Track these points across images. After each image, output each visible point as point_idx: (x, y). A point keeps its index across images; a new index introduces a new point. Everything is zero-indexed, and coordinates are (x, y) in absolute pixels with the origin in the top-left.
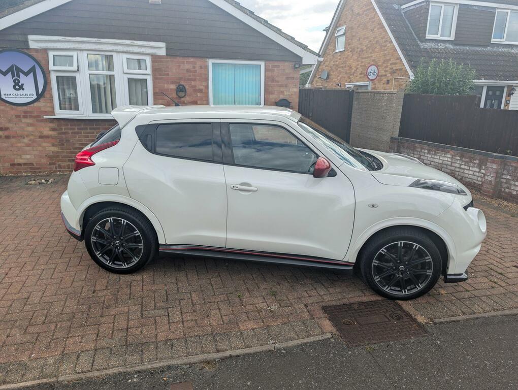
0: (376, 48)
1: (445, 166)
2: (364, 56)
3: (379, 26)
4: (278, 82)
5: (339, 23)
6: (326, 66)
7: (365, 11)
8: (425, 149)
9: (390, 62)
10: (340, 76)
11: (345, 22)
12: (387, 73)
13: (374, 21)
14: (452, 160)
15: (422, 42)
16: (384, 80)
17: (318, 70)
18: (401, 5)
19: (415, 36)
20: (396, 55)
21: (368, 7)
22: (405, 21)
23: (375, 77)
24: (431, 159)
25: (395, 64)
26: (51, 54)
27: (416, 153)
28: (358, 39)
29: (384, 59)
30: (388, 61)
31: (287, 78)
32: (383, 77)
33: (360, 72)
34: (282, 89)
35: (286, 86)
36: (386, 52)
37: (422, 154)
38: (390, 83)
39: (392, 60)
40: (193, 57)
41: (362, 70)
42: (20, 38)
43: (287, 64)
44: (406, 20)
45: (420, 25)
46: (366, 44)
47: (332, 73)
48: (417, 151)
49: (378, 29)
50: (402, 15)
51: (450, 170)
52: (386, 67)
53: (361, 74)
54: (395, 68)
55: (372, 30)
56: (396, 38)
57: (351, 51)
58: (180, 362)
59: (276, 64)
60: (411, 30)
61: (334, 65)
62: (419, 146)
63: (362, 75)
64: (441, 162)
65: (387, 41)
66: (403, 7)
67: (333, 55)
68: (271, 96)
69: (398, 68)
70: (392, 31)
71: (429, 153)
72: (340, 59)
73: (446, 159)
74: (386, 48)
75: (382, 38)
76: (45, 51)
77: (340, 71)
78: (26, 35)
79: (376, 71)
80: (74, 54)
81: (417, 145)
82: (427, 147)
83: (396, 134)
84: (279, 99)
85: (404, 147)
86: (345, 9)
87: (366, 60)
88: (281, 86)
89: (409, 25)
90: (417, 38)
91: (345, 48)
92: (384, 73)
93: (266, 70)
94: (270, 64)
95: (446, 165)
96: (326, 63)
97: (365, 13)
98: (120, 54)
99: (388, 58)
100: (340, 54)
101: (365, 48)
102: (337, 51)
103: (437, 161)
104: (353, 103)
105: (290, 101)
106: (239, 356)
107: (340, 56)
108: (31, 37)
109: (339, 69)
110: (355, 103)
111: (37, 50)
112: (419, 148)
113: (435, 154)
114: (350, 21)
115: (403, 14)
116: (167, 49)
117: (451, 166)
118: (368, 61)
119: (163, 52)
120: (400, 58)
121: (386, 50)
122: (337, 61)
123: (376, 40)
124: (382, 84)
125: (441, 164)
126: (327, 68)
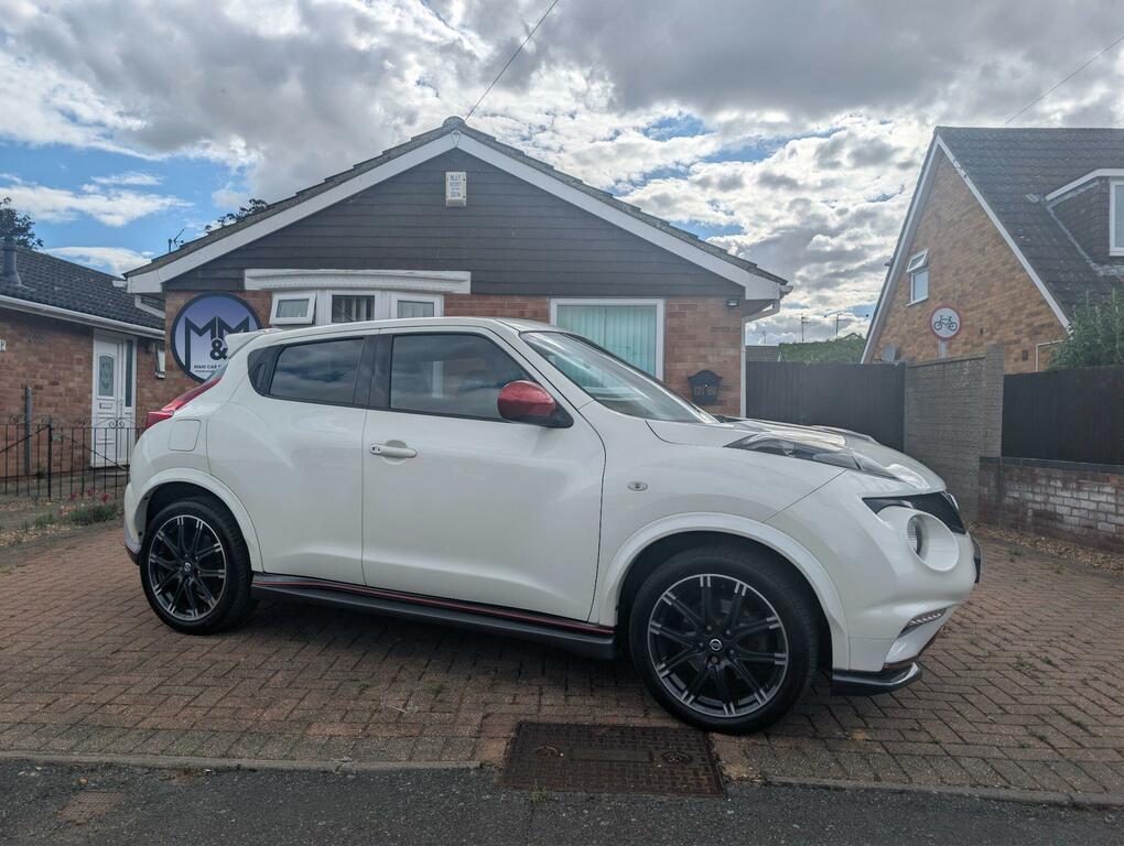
0: (993, 285)
1: (1102, 516)
2: (969, 306)
3: (994, 241)
4: (693, 337)
5: (915, 245)
6: (893, 336)
7: (963, 215)
8: (1055, 479)
9: (1026, 311)
10: (923, 353)
11: (926, 243)
12: (1021, 336)
13: (984, 232)
14: (1117, 499)
15: (1102, 263)
16: (1016, 351)
17: (877, 346)
18: (1045, 195)
19: (1083, 253)
20: (1037, 294)
21: (970, 207)
22: (1058, 225)
23: (953, 333)
24: (1072, 502)
25: (1038, 314)
26: (276, 298)
27: (1037, 490)
28: (954, 271)
29: (1013, 306)
30: (1021, 309)
31: (714, 329)
32: (1012, 346)
33: (963, 340)
34: (702, 352)
35: (712, 345)
36: (1013, 292)
37: (1052, 491)
38: (1030, 357)
39: (1028, 306)
40: (519, 295)
41: (966, 335)
42: (233, 274)
43: (712, 301)
44: (1060, 223)
45: (1093, 229)
46: (971, 281)
47: (906, 350)
48: (1040, 485)
49: (994, 246)
50: (1049, 214)
51: (1117, 525)
52: (1019, 322)
53: (965, 344)
54: (1037, 324)
55: (982, 251)
56: (1031, 258)
57: (941, 299)
58: (133, 760)
59: (688, 302)
60: (1073, 241)
61: (908, 332)
62: (1042, 473)
63: (969, 347)
64: (1093, 506)
65: (1014, 269)
66: (1050, 197)
67: (905, 312)
68: (679, 366)
69: (1043, 322)
70: (1021, 246)
71: (1065, 488)
72: (920, 318)
73: (1103, 498)
74: (1014, 283)
75: (1004, 264)
76: (268, 293)
77: (921, 343)
78: (242, 269)
79: (956, 319)
80: (311, 296)
81: (1037, 470)
82: (1059, 473)
83: (996, 449)
84: (697, 372)
85: (1011, 479)
86: (925, 217)
87: (974, 313)
88: (700, 345)
89: (1067, 231)
90: (1087, 257)
91: (929, 293)
92: (1015, 337)
93: (669, 315)
94: (676, 303)
95: (1106, 513)
96: (894, 329)
97: (963, 219)
98: (388, 293)
99: (1020, 304)
100: (919, 307)
101: (971, 288)
102: (913, 302)
103: (1084, 504)
104: (906, 390)
105: (720, 375)
106: (254, 771)
107: (919, 311)
108: (249, 273)
109: (920, 339)
110: (909, 390)
111: (255, 293)
112: (1042, 477)
113: (1079, 489)
114: (936, 238)
115: (1052, 211)
116: (472, 282)
117: (1117, 514)
118: (979, 316)
119: (465, 289)
120: (1044, 302)
121: (1015, 288)
122: (914, 324)
123: (992, 268)
124: (1012, 361)
125: (1093, 511)
126: (895, 338)
